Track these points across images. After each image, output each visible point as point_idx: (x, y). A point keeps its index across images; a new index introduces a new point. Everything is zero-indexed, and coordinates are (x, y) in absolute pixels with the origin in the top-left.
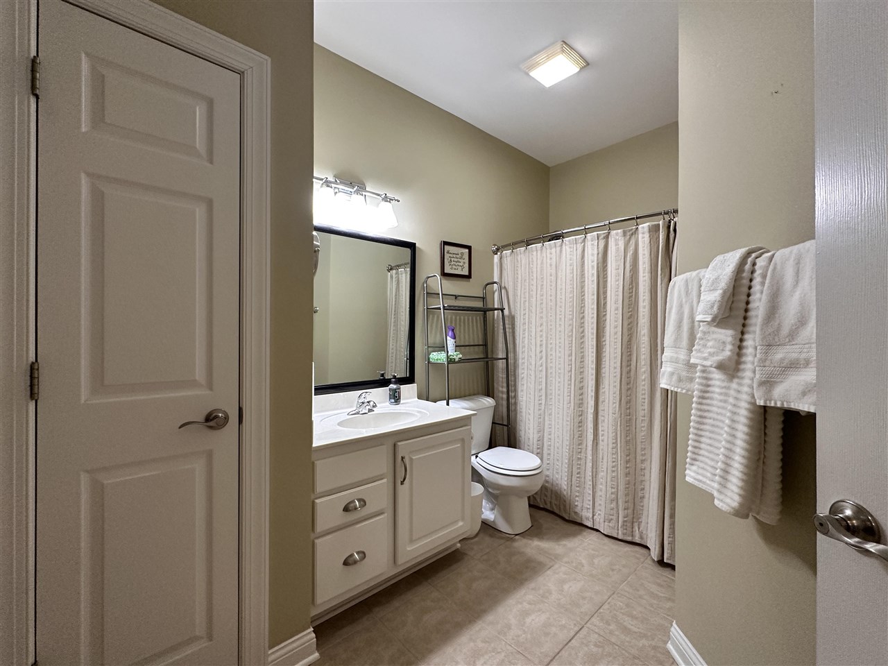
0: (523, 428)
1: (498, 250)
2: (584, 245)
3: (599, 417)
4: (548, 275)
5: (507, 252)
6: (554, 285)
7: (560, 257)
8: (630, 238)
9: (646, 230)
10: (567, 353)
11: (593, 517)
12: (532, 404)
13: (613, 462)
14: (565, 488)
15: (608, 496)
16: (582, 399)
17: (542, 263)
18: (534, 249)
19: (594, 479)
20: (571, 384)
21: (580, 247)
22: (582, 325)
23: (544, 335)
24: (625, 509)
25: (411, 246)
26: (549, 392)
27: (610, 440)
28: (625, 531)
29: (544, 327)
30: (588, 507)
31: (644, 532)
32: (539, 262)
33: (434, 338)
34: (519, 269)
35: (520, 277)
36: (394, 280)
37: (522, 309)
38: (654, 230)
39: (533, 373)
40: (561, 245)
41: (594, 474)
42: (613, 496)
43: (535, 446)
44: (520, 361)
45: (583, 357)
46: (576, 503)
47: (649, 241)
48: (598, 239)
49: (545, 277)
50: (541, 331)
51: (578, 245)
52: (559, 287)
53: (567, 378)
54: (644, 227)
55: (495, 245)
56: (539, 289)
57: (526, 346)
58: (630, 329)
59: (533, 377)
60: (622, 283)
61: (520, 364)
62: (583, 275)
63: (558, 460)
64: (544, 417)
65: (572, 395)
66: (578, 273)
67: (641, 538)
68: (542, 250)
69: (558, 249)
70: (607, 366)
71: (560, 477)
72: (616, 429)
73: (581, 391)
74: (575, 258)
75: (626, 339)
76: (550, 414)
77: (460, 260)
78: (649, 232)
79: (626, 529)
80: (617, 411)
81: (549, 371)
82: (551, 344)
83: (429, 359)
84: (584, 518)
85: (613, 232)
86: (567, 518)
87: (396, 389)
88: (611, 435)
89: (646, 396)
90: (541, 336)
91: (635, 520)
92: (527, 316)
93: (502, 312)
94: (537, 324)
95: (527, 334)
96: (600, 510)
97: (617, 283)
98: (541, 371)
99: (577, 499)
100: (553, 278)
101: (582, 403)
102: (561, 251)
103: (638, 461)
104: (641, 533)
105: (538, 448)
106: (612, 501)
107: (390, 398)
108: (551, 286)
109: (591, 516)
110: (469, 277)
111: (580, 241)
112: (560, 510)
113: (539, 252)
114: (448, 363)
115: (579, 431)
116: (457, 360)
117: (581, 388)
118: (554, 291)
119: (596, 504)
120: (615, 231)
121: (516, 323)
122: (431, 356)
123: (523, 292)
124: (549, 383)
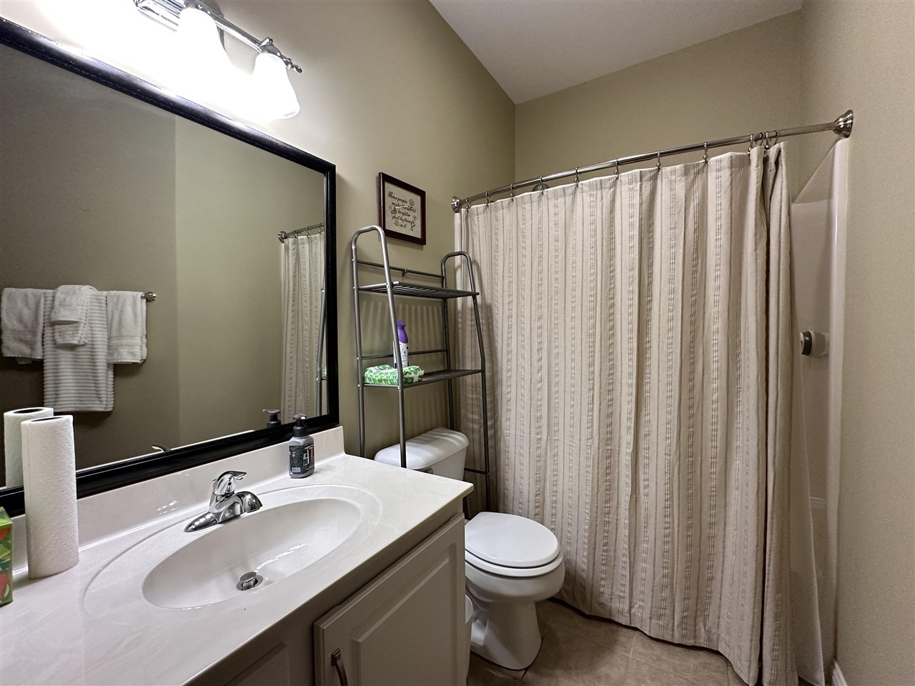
0: (510, 476)
1: (460, 205)
2: (614, 192)
3: (640, 458)
4: (552, 240)
5: (478, 207)
6: (561, 255)
7: (572, 211)
8: (695, 178)
9: (726, 163)
10: (586, 361)
11: (630, 610)
12: (526, 440)
13: (666, 528)
14: (585, 567)
15: (657, 580)
16: (611, 433)
17: (540, 222)
18: (527, 199)
19: (632, 554)
20: (592, 410)
21: (607, 194)
22: (610, 317)
23: (545, 334)
24: (685, 599)
25: (326, 169)
26: (554, 421)
27: (661, 494)
28: (684, 632)
29: (545, 322)
30: (622, 594)
31: (713, 631)
32: (535, 220)
33: (372, 342)
34: (500, 232)
35: (501, 244)
36: (291, 252)
37: (506, 294)
38: (741, 164)
39: (527, 393)
40: (574, 193)
41: (632, 545)
42: (666, 580)
43: (532, 505)
44: (505, 375)
45: (612, 368)
46: (602, 590)
47: (728, 183)
48: (641, 180)
49: (546, 244)
50: (540, 327)
51: (605, 192)
52: (570, 259)
53: (586, 400)
54: (721, 160)
55: (455, 198)
56: (536, 263)
57: (514, 352)
58: (693, 323)
59: (527, 398)
60: (682, 250)
61: (504, 379)
62: (612, 239)
63: (570, 524)
64: (545, 460)
65: (595, 427)
66: (605, 236)
67: (709, 639)
68: (539, 201)
69: (569, 199)
70: (654, 382)
71: (575, 550)
72: (671, 479)
73: (610, 420)
74: (599, 212)
75: (687, 337)
76: (556, 455)
77: (409, 212)
78: (731, 167)
79: (686, 629)
80: (673, 451)
81: (554, 389)
82: (557, 347)
83: (363, 379)
84: (614, 611)
85: (666, 170)
86: (587, 613)
87: (304, 447)
88: (662, 488)
89: (719, 426)
90: (540, 336)
91: (698, 614)
92: (514, 304)
93: (474, 298)
94: (533, 318)
95: (514, 332)
96: (643, 601)
97: (673, 250)
98: (540, 389)
99: (603, 582)
100: (561, 245)
101: (611, 439)
102: (573, 202)
103: (705, 525)
104: (708, 632)
105: (537, 507)
106: (663, 587)
107: (292, 466)
108: (556, 256)
109: (627, 608)
110: (421, 242)
111: (608, 185)
112: (574, 598)
113: (535, 204)
114: (403, 387)
115: (606, 481)
116: (416, 380)
117: (610, 415)
118: (561, 265)
119: (636, 592)
120: (669, 168)
121: (495, 316)
122: (367, 374)
123: (506, 268)
124: (553, 406)
